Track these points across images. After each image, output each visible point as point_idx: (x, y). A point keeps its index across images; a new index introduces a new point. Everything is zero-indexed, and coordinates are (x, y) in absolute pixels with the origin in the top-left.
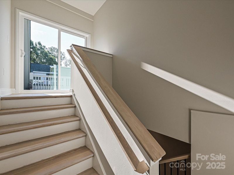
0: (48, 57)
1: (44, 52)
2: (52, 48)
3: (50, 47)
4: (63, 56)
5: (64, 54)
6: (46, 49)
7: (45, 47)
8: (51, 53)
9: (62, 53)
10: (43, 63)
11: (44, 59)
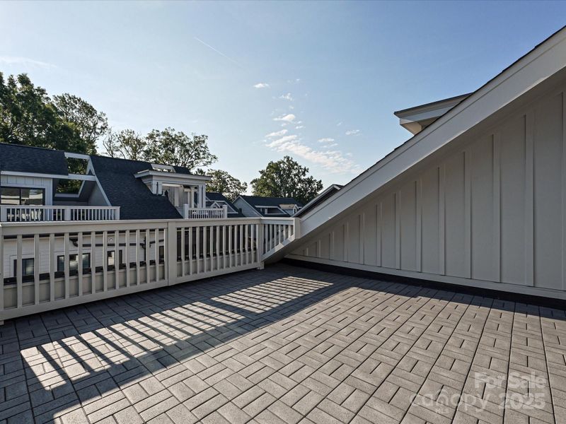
0: (53, 123)
1: (40, 107)
2: (66, 99)
3: (61, 95)
4: (100, 125)
5: (104, 118)
6: (47, 98)
7: (43, 92)
8: (61, 114)
9: (98, 113)
10: (38, 141)
11: (40, 130)
